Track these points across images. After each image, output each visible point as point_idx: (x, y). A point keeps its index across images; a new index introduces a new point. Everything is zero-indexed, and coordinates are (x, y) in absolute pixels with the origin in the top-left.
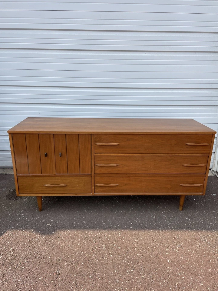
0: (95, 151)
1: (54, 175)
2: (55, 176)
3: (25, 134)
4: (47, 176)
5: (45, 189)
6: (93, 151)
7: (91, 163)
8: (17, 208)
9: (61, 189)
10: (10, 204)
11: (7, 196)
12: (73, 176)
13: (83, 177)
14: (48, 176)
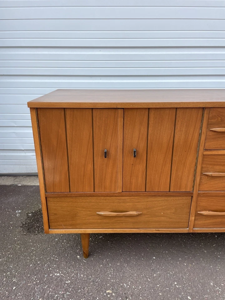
0: (207, 144)
1: (119, 193)
2: (120, 195)
3: (64, 109)
4: (104, 196)
5: (99, 221)
6: (203, 144)
7: (195, 170)
8: (43, 251)
9: (130, 220)
10: (29, 242)
11: (23, 224)
12: (155, 196)
13: (175, 198)
14: (107, 196)
